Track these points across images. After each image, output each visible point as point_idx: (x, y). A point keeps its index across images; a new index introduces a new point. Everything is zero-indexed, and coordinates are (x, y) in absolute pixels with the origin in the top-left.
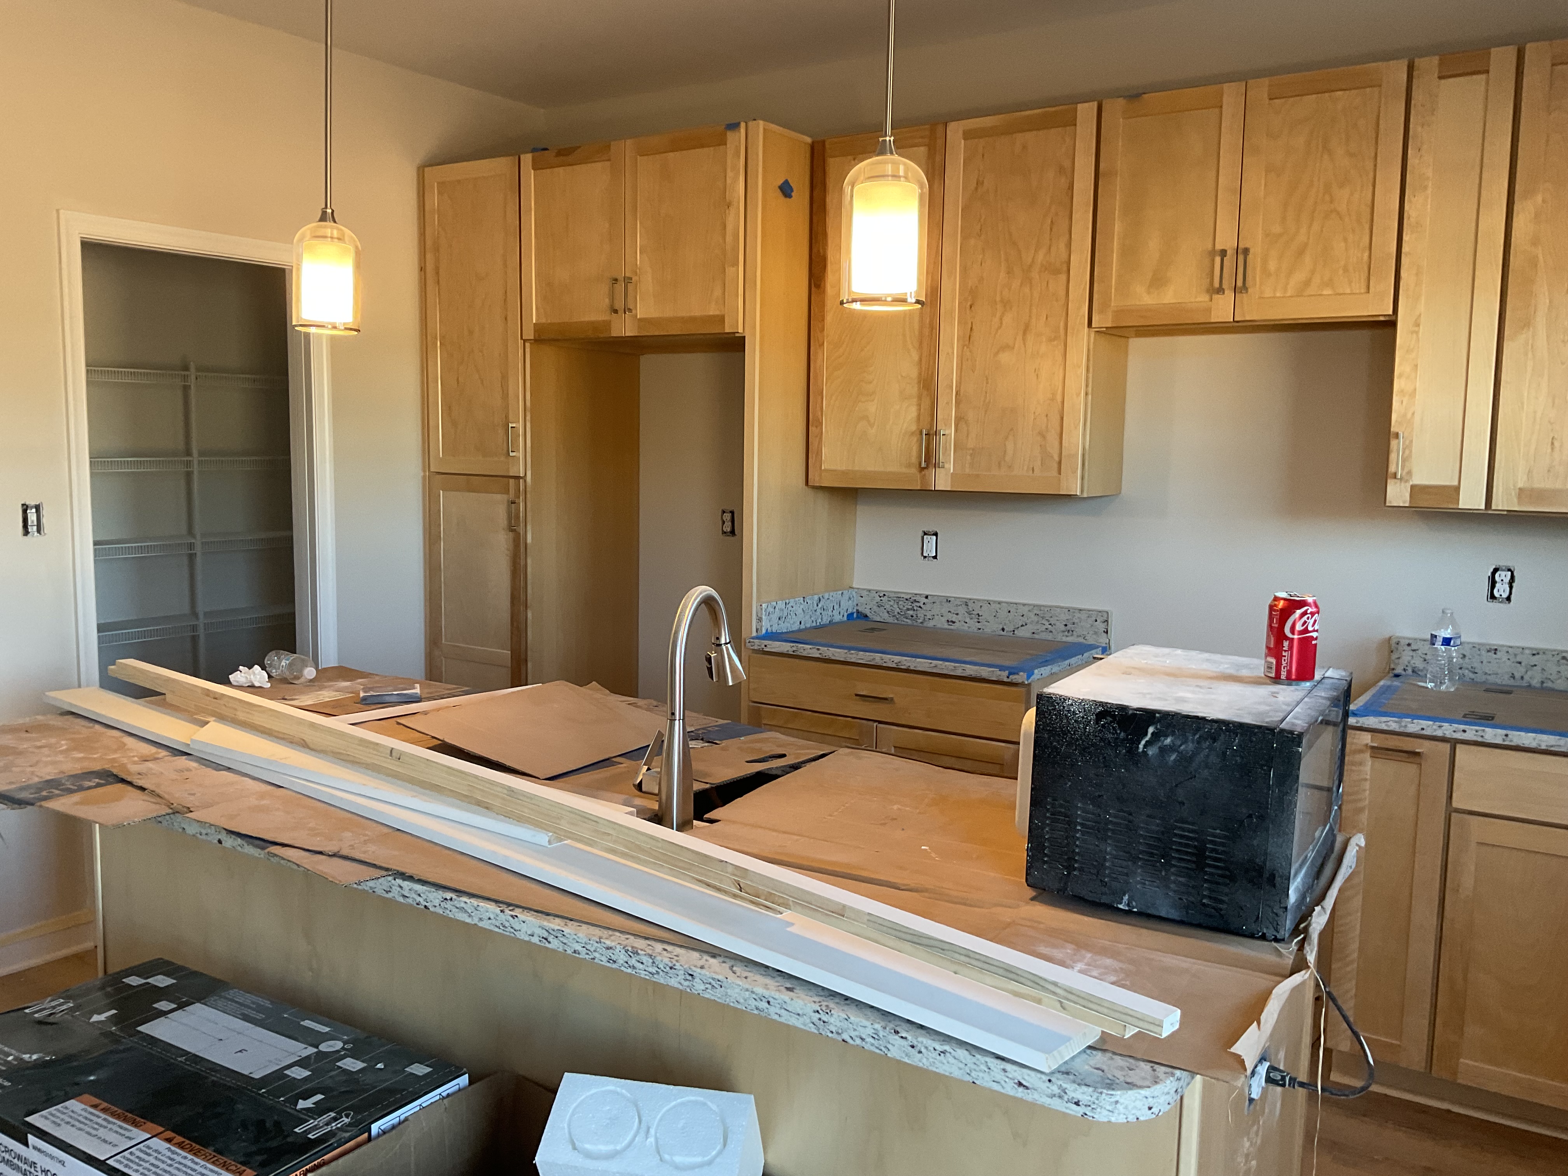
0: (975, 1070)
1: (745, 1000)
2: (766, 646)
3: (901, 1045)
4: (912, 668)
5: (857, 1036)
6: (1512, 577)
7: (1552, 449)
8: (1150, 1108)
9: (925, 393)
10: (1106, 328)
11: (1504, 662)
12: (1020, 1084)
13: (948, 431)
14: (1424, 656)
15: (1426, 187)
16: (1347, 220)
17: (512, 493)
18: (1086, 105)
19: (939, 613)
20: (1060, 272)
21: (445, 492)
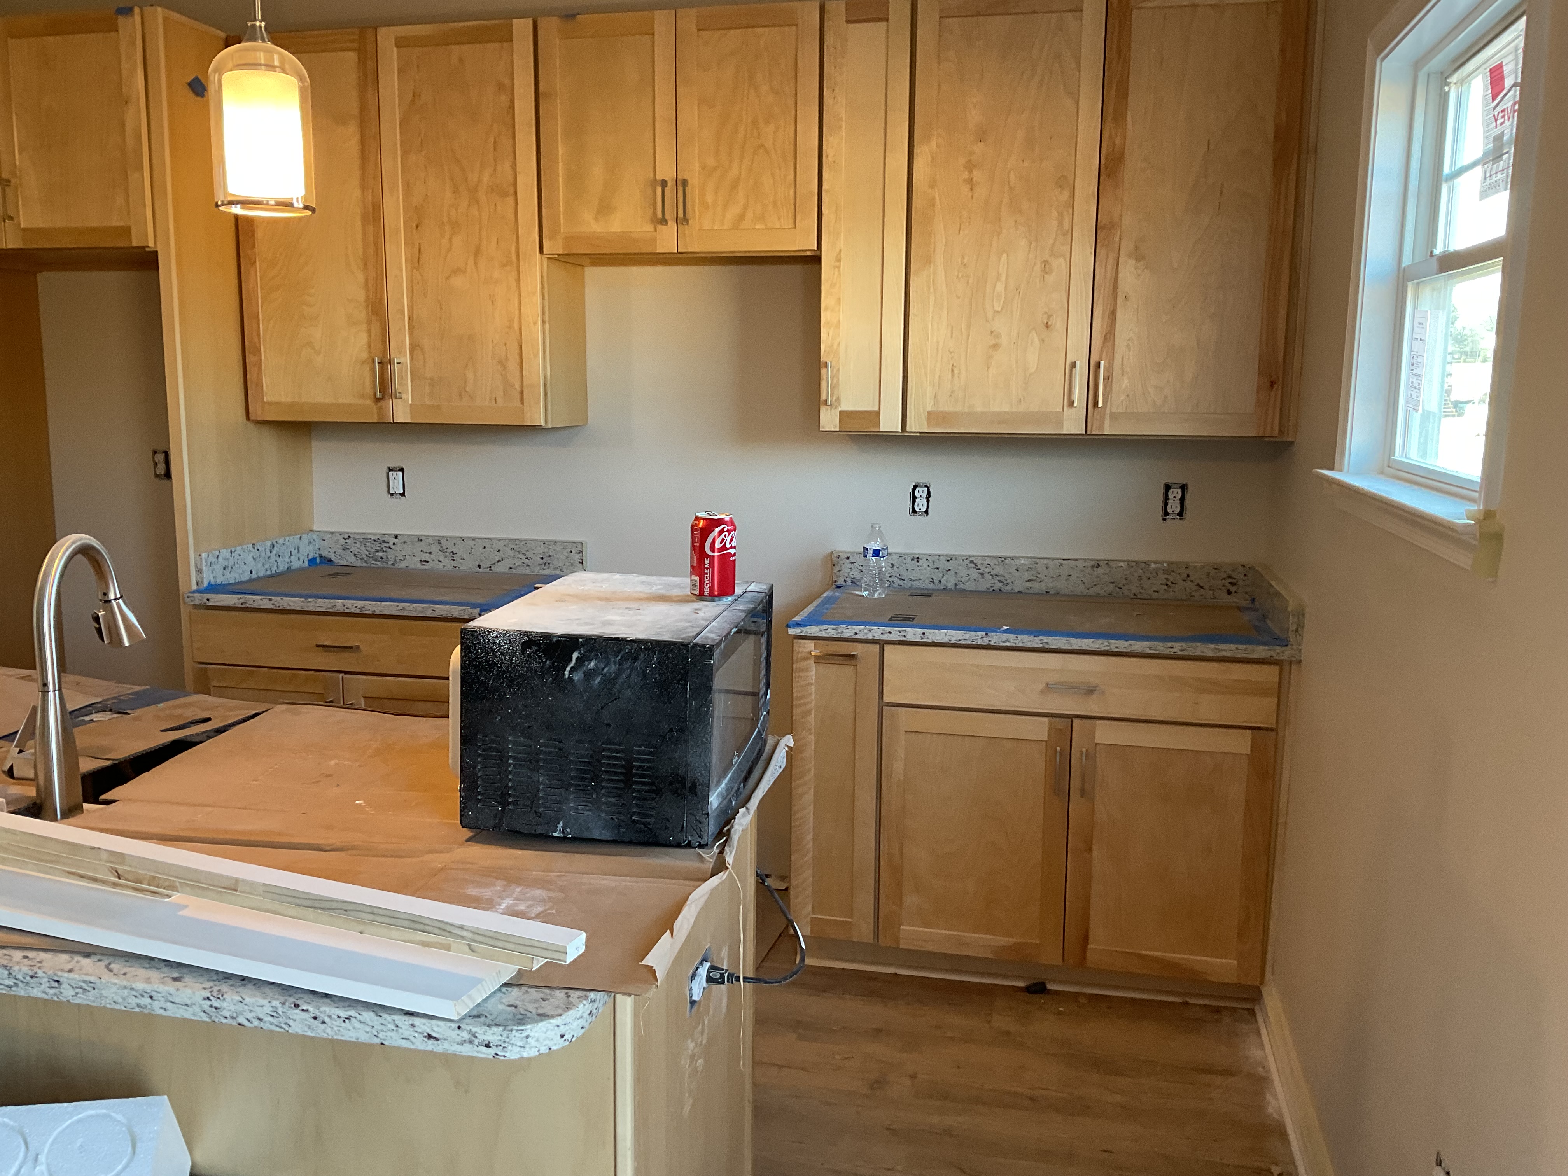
0: (382, 1031)
1: (124, 999)
2: (208, 600)
3: (302, 1019)
4: (377, 612)
5: (254, 1018)
6: (929, 492)
7: (953, 375)
8: (562, 1036)
9: (374, 318)
10: (558, 254)
11: (925, 569)
12: (429, 1037)
13: (403, 359)
14: (861, 568)
15: (840, 127)
16: (773, 157)
18: (521, 20)
19: (410, 553)
20: (507, 194)
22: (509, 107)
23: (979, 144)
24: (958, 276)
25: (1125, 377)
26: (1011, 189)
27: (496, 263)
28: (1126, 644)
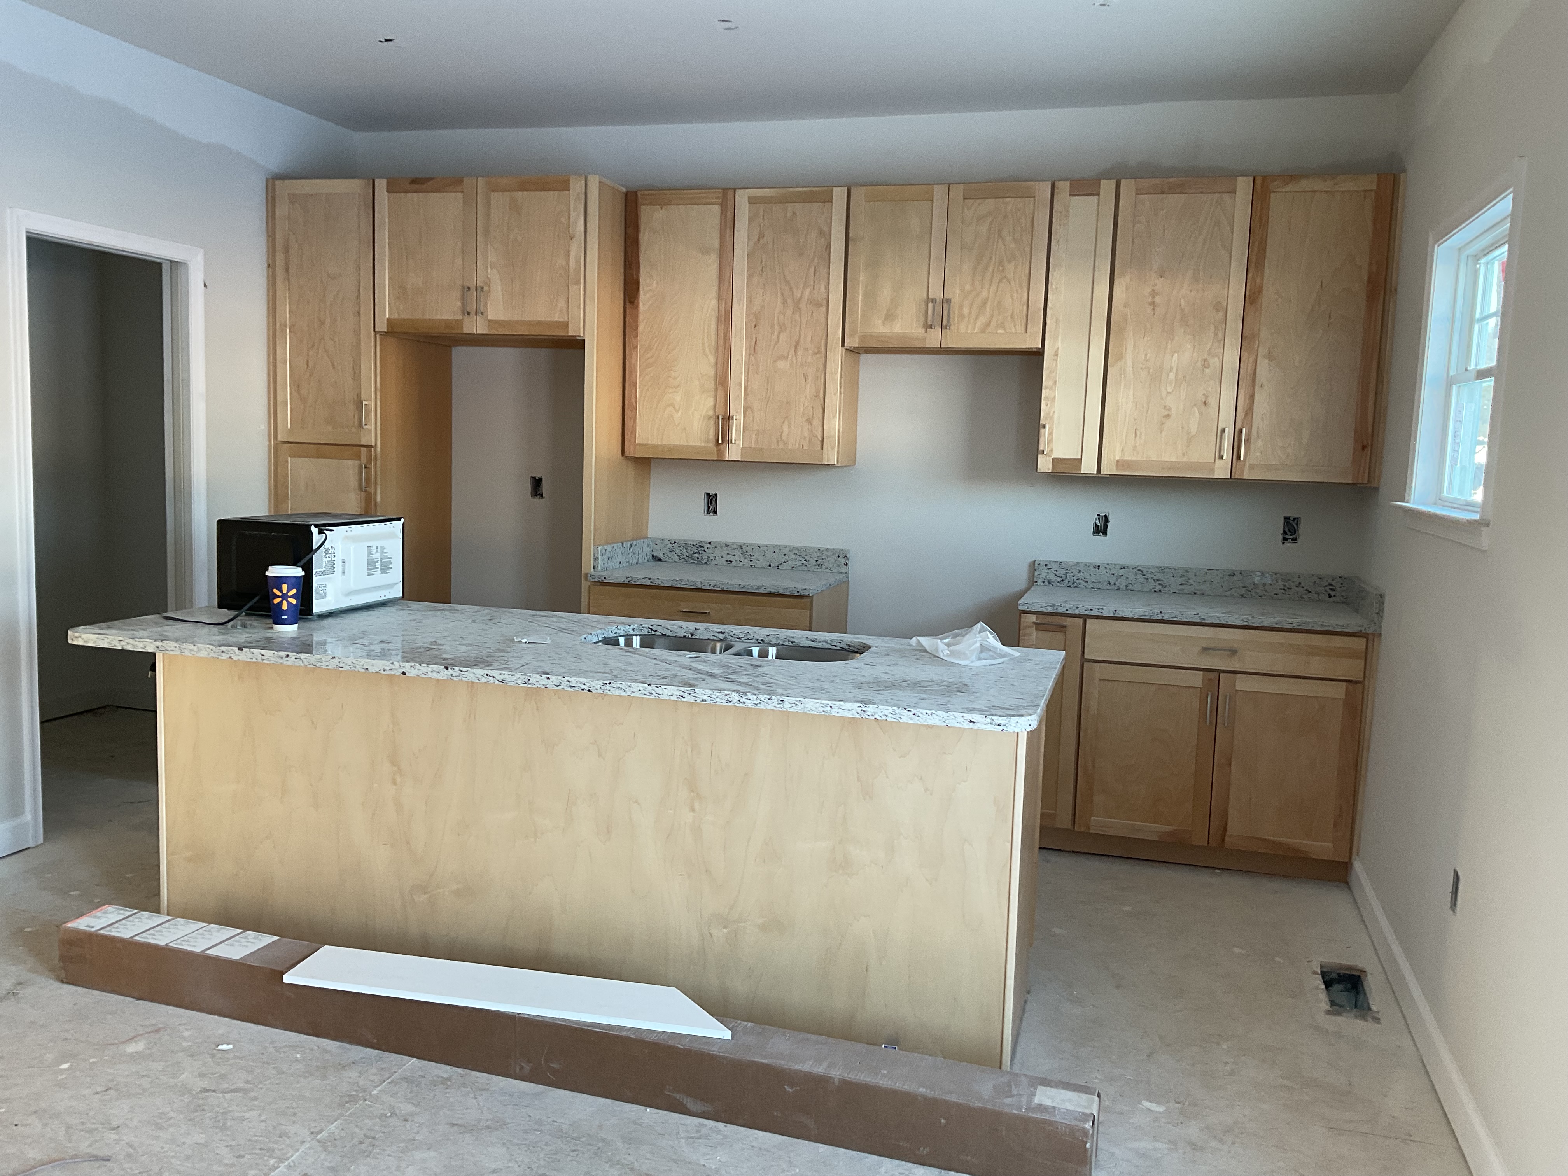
2: (605, 578)
7: (1136, 435)
10: (851, 347)
11: (1104, 574)
13: (738, 417)
14: (1056, 572)
15: (1062, 266)
16: (1013, 284)
17: (364, 460)
18: (839, 188)
19: (719, 555)
20: (821, 306)
21: (293, 459)
22: (827, 247)
23: (1160, 279)
24: (1142, 368)
25: (1260, 440)
26: (1182, 310)
27: (810, 352)
28: (1260, 620)
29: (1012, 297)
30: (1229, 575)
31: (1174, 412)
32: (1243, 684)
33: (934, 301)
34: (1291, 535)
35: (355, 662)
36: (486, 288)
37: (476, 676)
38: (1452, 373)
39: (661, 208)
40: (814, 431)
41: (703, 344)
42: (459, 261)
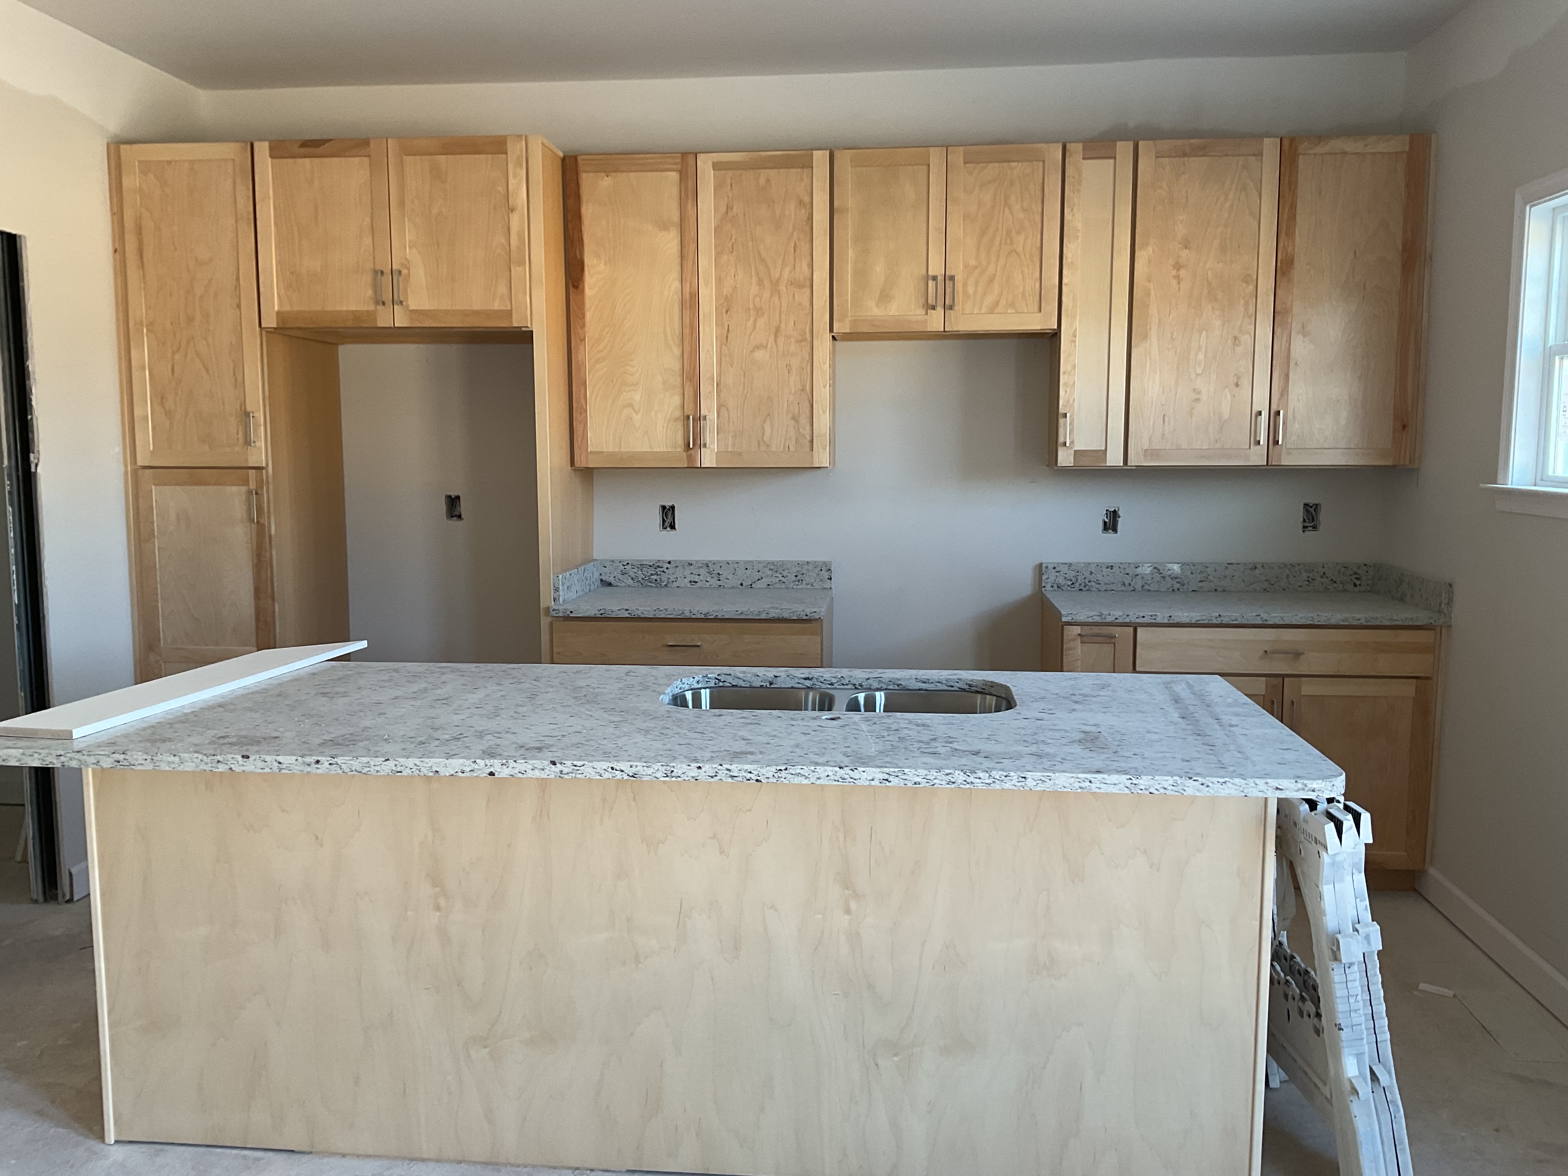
2: (571, 612)
4: (719, 616)
7: (1164, 423)
9: (687, 384)
11: (1118, 575)
13: (712, 417)
14: (1065, 575)
15: (1077, 237)
16: (1023, 257)
17: (252, 486)
18: (820, 152)
19: (681, 575)
20: (804, 287)
21: (158, 487)
22: (808, 219)
23: (1184, 250)
24: (1168, 349)
25: (1297, 422)
26: (1209, 284)
27: (793, 340)
28: (1326, 619)
29: (1022, 272)
30: (1251, 569)
31: (1204, 397)
32: (1308, 688)
33: (935, 278)
34: (1309, 523)
35: (418, 763)
36: (404, 272)
37: (597, 771)
38: (1551, 342)
39: (607, 176)
40: (801, 430)
41: (665, 333)
42: (368, 240)
